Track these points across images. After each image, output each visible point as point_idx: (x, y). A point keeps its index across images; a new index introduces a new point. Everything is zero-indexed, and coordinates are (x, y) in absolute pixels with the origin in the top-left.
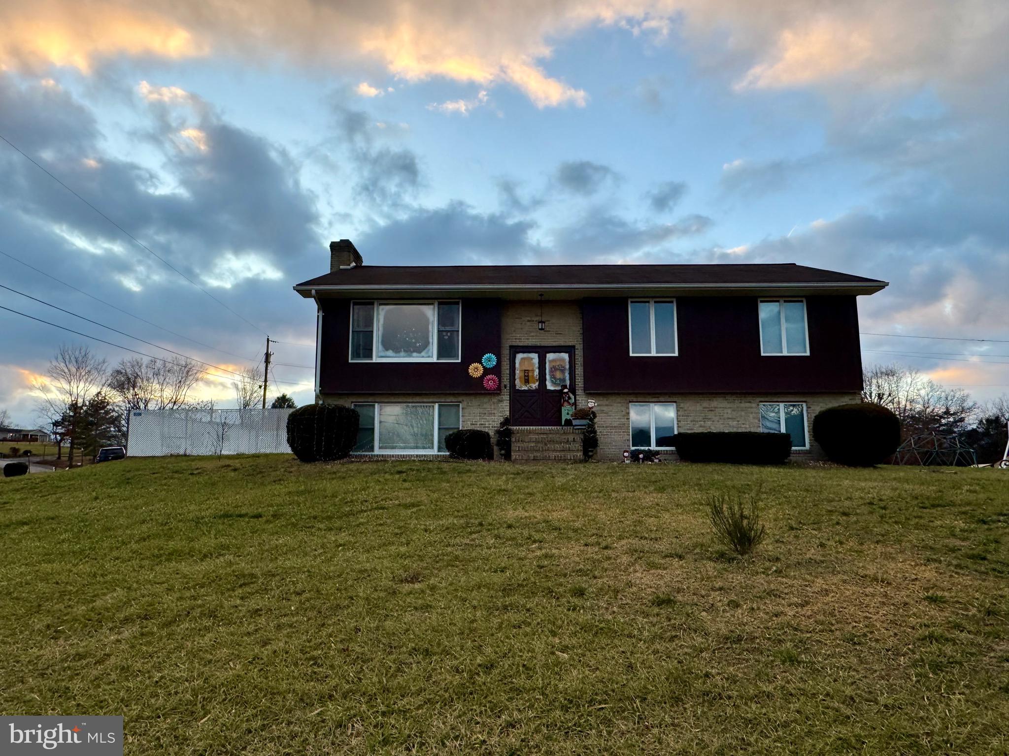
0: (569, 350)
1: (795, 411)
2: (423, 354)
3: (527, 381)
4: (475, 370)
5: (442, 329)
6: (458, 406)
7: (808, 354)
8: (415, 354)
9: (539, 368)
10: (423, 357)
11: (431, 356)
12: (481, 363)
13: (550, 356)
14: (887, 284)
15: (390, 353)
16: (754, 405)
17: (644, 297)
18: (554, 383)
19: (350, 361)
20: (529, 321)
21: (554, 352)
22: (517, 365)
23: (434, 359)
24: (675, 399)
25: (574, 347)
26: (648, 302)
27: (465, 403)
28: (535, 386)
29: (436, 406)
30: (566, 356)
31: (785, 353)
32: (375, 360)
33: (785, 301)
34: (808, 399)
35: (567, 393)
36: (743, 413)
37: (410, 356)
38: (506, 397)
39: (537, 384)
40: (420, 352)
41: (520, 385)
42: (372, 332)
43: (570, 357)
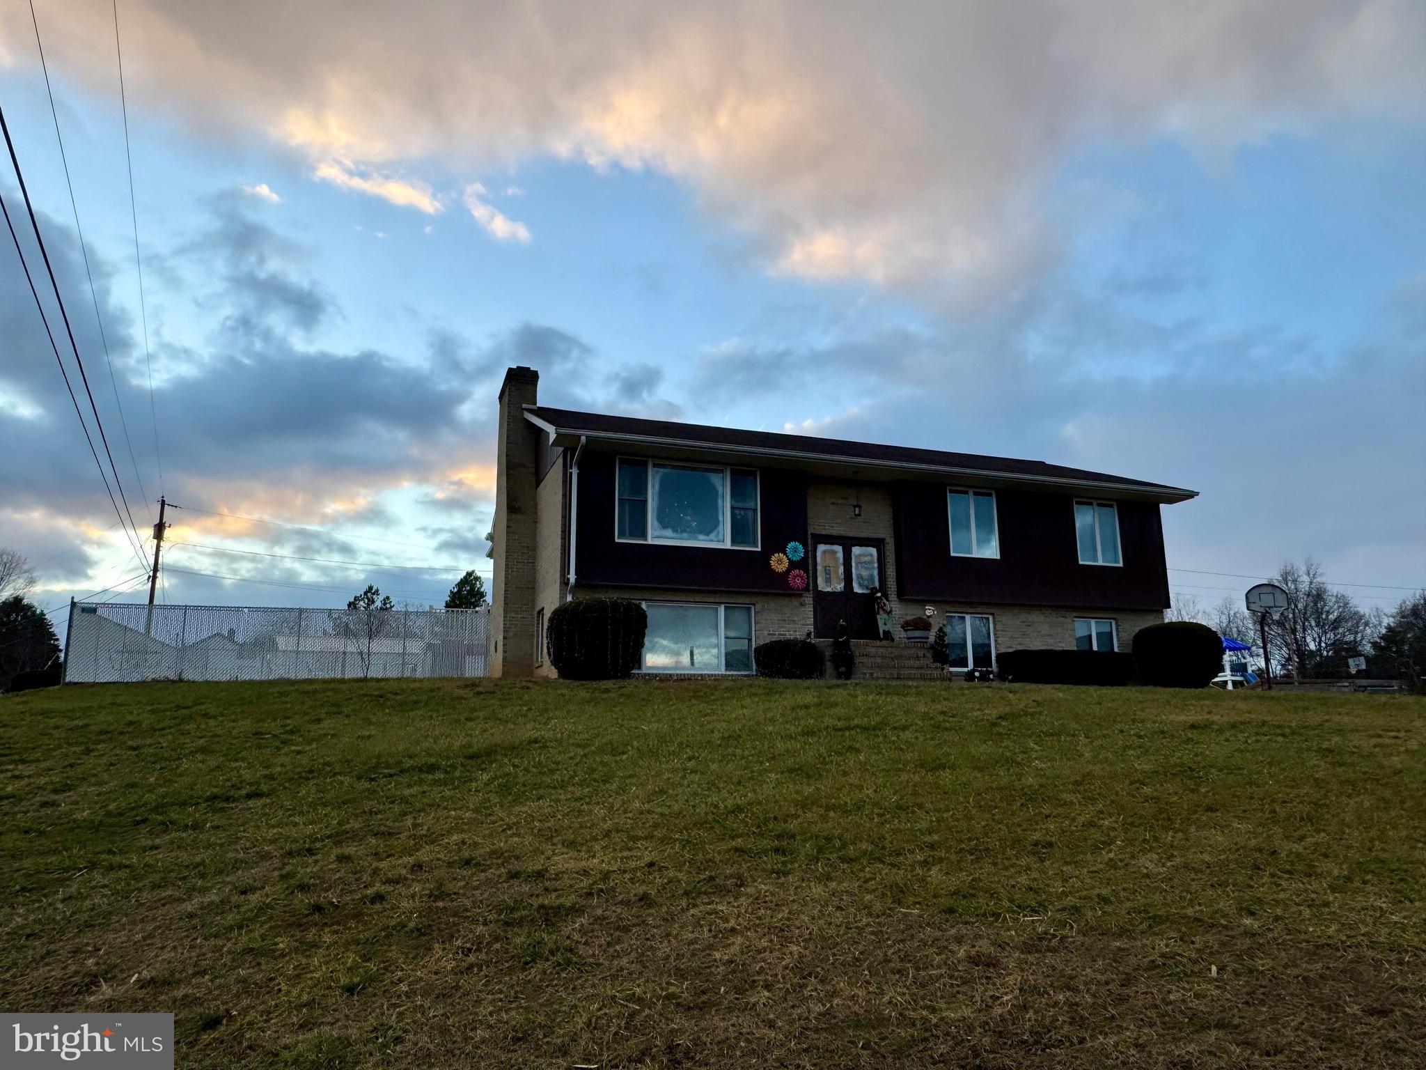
0: (878, 543)
1: (1107, 629)
2: (712, 536)
3: (828, 581)
4: (779, 563)
5: (736, 505)
6: (749, 609)
7: (1121, 564)
8: (701, 537)
9: (844, 565)
10: (712, 541)
11: (722, 539)
12: (785, 553)
13: (856, 550)
14: (1197, 494)
15: (669, 533)
16: (1069, 620)
17: (964, 485)
18: (860, 585)
19: (617, 540)
20: (833, 503)
21: (861, 546)
22: (819, 559)
23: (727, 545)
24: (993, 611)
25: (882, 540)
26: (966, 493)
27: (759, 607)
28: (840, 587)
29: (722, 609)
30: (873, 551)
31: (1100, 563)
32: (650, 541)
33: (1099, 505)
34: (1118, 616)
35: (880, 598)
36: (1060, 630)
37: (696, 539)
38: (809, 599)
39: (843, 584)
40: (708, 534)
41: (822, 586)
42: (646, 501)
43: (879, 552)
